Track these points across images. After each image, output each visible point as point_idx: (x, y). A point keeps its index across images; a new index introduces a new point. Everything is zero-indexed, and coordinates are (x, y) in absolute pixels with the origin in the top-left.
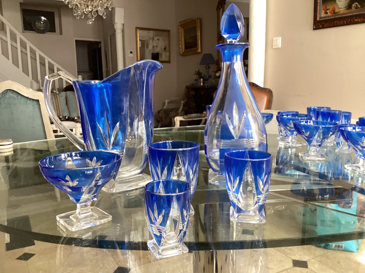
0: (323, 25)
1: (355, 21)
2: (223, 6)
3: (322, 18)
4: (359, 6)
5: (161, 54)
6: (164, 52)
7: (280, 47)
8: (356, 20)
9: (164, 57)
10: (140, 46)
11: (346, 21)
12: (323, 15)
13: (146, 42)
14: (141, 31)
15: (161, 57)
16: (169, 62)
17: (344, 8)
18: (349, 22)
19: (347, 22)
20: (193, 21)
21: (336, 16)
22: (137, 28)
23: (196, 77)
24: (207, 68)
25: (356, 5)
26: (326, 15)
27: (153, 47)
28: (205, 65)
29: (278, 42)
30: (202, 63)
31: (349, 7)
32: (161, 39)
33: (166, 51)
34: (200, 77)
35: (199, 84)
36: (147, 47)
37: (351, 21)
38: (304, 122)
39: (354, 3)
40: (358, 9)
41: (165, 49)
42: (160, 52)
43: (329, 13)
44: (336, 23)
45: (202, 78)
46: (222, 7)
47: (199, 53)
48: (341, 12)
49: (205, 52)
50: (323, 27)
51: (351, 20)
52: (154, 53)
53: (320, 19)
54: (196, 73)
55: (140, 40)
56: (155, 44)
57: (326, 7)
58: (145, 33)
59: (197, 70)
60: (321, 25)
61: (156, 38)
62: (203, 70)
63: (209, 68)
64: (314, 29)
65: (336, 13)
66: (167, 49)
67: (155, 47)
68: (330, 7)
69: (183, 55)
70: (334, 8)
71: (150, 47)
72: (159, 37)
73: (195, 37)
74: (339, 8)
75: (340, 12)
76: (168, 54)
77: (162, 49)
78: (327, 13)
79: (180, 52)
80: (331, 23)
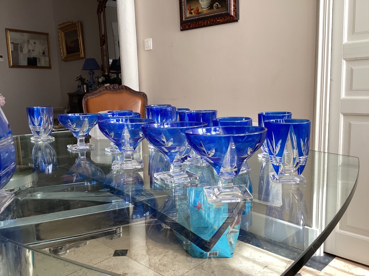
0: (189, 26)
1: (217, 22)
2: (104, 10)
3: (187, 19)
4: (220, 6)
5: (39, 59)
6: (42, 57)
7: (152, 49)
8: (218, 20)
9: (43, 62)
10: (13, 50)
11: (209, 21)
12: (188, 15)
13: (19, 46)
14: (13, 33)
15: (39, 62)
16: (49, 67)
17: (206, 8)
18: (212, 22)
19: (210, 23)
20: (73, 24)
21: (199, 16)
22: (7, 30)
23: (79, 83)
24: (90, 74)
25: (217, 4)
26: (191, 15)
27: (29, 51)
28: (89, 71)
29: (150, 44)
30: (84, 68)
31: (211, 7)
32: (38, 42)
33: (45, 56)
34: (83, 83)
35: (83, 91)
36: (22, 51)
37: (213, 22)
38: (115, 121)
39: (215, 3)
40: (219, 9)
41: (44, 53)
42: (37, 57)
43: (193, 13)
44: (201, 23)
45: (85, 84)
46: (102, 10)
47: (82, 58)
48: (205, 12)
49: (89, 56)
50: (190, 28)
51: (213, 20)
52: (31, 58)
53: (185, 19)
54: (78, 79)
55: (12, 43)
56: (31, 48)
57: (190, 7)
58: (17, 35)
59: (79, 76)
60: (187, 25)
61: (32, 42)
62: (86, 76)
63: (93, 74)
64: (181, 30)
65: (200, 13)
66: (46, 53)
67: (31, 51)
68: (194, 7)
69: (65, 60)
70: (198, 7)
71: (25, 50)
72: (35, 41)
73: (77, 41)
74: (203, 8)
75: (203, 12)
76: (48, 59)
77: (40, 53)
78: (191, 13)
79: (62, 57)
80: (196, 23)
